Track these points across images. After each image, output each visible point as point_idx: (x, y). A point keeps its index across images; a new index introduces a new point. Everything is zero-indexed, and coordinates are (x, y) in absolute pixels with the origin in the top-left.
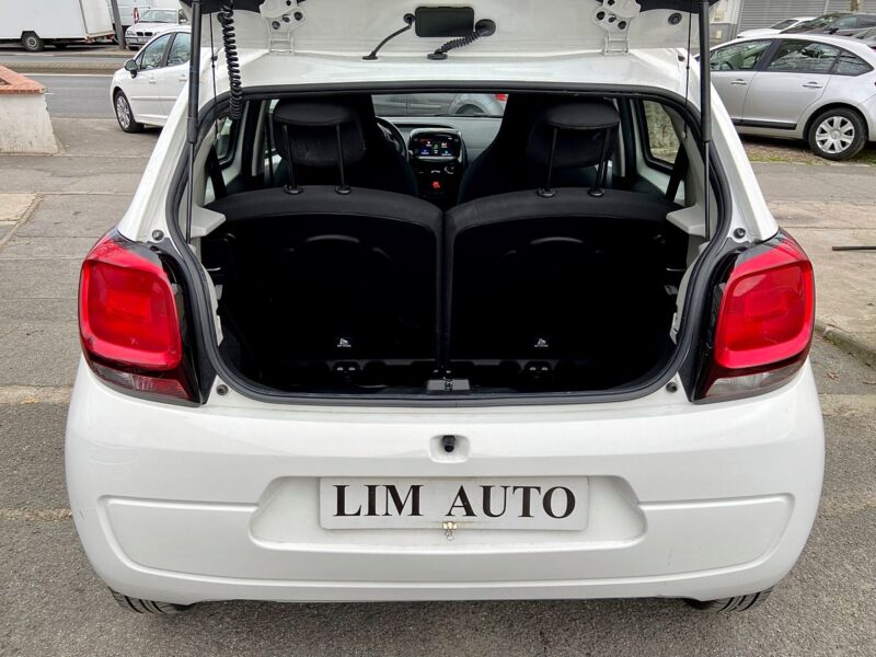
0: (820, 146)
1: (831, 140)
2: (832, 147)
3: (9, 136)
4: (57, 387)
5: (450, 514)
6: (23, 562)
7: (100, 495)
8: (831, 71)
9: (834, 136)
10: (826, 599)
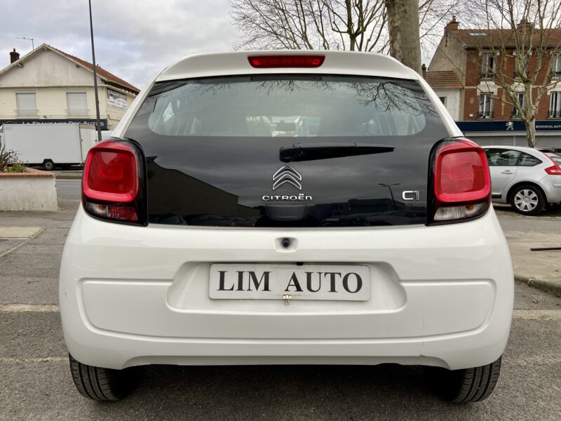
0: (518, 207)
1: (524, 203)
2: (526, 207)
3: (29, 202)
4: (45, 305)
5: (287, 290)
6: (11, 382)
7: (81, 277)
8: (517, 164)
9: (526, 201)
10: (541, 403)
